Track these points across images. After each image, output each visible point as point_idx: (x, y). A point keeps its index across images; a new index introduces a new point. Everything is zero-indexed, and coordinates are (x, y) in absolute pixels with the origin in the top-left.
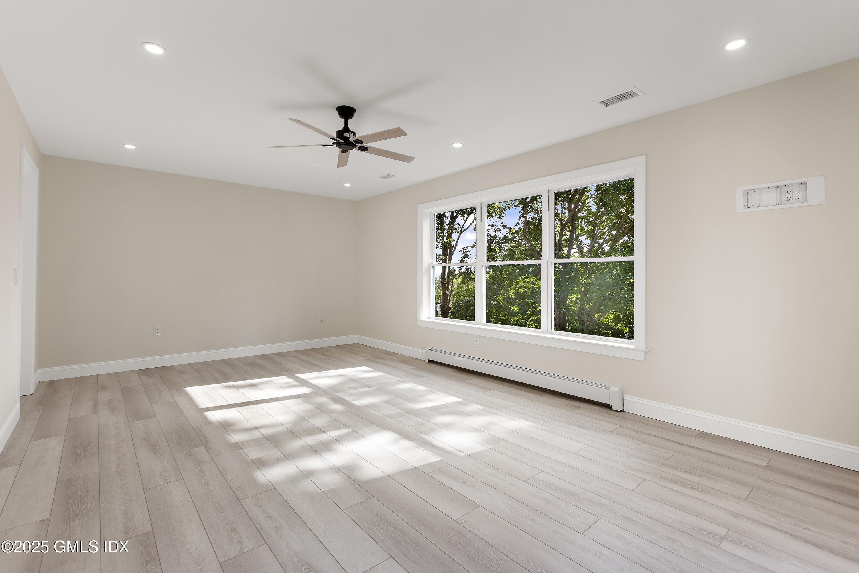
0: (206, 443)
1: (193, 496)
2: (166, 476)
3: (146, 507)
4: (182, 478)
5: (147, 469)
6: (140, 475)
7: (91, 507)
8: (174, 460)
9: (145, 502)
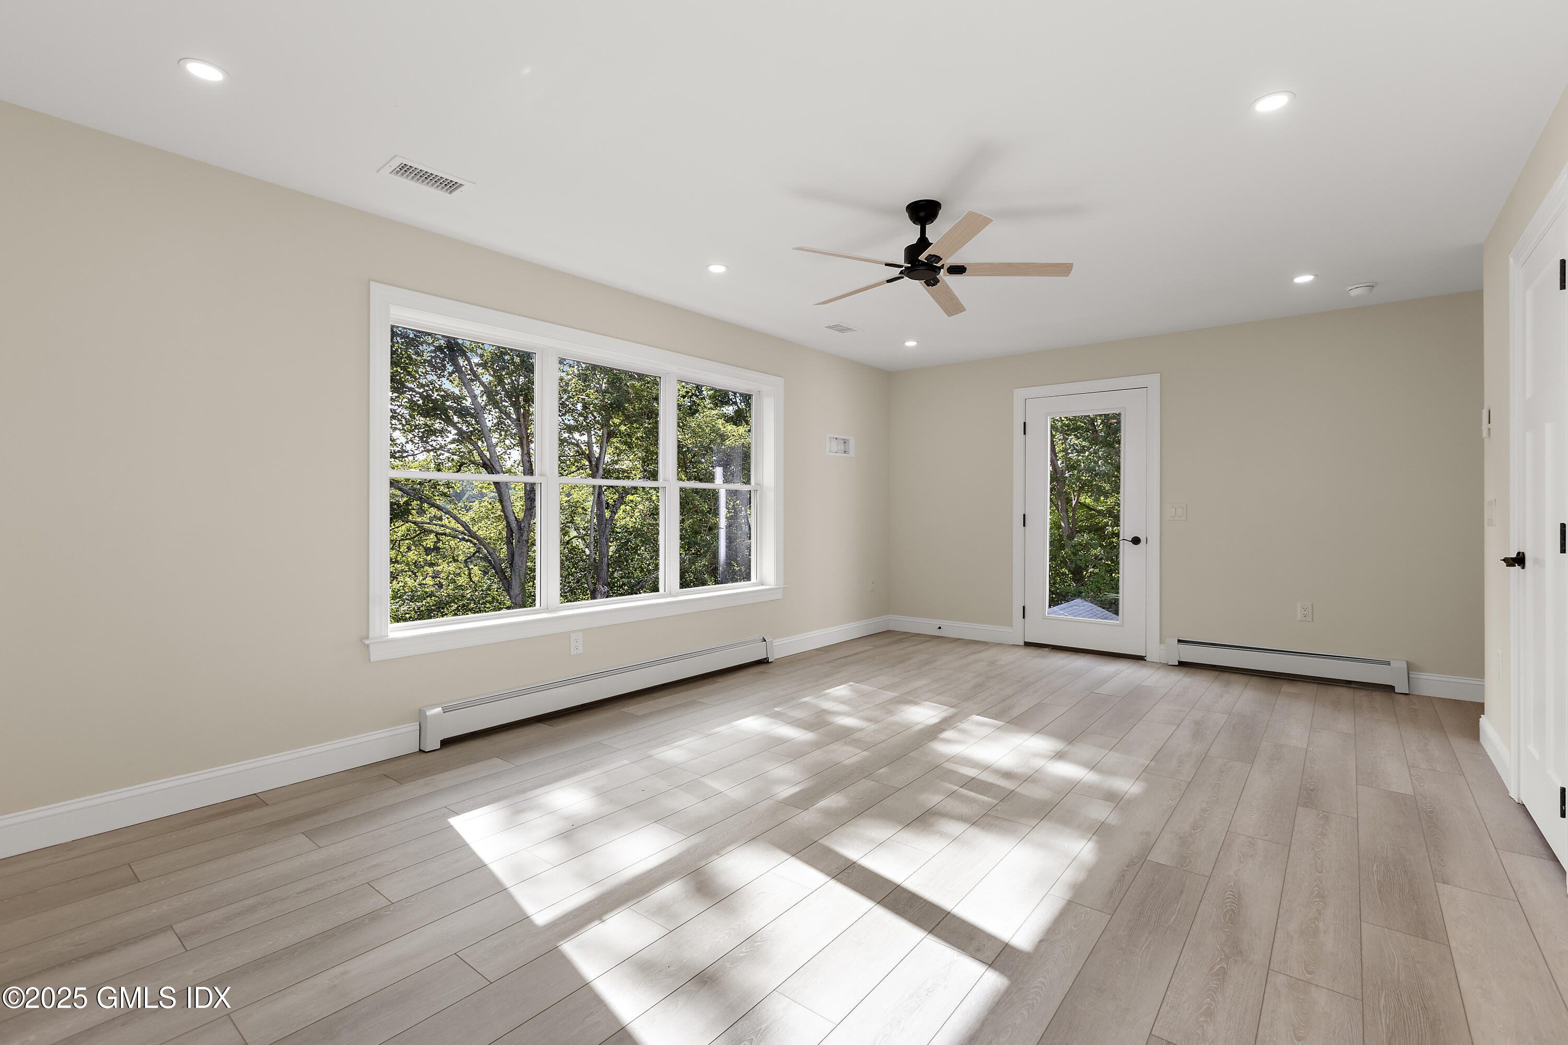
0: (1140, 860)
1: (1233, 809)
2: (1247, 848)
3: (1296, 827)
4: (1229, 833)
5: (1270, 876)
6: (1288, 870)
7: (1372, 864)
8: (1217, 864)
9: (1294, 833)
